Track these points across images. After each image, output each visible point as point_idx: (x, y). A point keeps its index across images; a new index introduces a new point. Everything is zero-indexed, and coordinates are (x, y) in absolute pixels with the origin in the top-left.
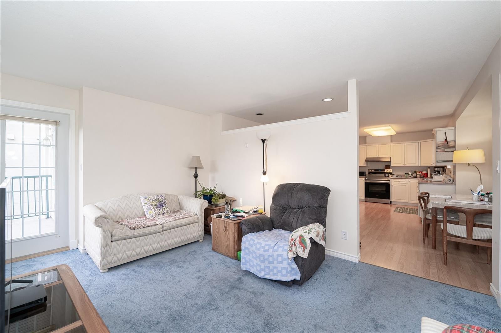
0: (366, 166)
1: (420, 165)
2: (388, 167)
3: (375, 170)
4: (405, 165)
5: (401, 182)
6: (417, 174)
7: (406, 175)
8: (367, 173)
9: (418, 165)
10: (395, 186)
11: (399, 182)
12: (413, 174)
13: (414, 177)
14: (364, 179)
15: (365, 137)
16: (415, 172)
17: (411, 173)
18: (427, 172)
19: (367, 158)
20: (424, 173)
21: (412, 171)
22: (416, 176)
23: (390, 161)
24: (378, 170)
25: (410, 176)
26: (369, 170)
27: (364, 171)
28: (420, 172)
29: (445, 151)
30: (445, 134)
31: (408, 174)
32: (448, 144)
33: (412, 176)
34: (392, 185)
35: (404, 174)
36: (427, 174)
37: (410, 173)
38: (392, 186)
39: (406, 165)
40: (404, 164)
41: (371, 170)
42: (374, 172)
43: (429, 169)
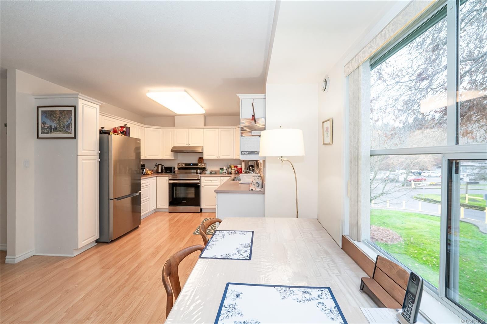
0: (173, 158)
1: (234, 158)
2: (201, 159)
3: (187, 164)
4: (219, 158)
5: (213, 182)
6: (231, 169)
7: (221, 171)
8: (176, 169)
9: (232, 158)
10: (206, 186)
11: (210, 182)
12: (228, 170)
13: (228, 173)
15: (174, 117)
16: (230, 167)
17: (226, 168)
18: (242, 166)
19: (173, 147)
20: (239, 168)
21: (227, 165)
22: (231, 172)
23: (202, 152)
24: (189, 164)
25: (225, 171)
26: (179, 164)
27: (171, 166)
28: (235, 167)
29: (253, 134)
30: (253, 105)
31: (223, 169)
32: (255, 122)
33: (227, 173)
34: (203, 185)
35: (219, 169)
36: (241, 169)
38: (203, 187)
39: (220, 157)
40: (217, 156)
41: (182, 164)
42: (185, 167)
43: (243, 164)
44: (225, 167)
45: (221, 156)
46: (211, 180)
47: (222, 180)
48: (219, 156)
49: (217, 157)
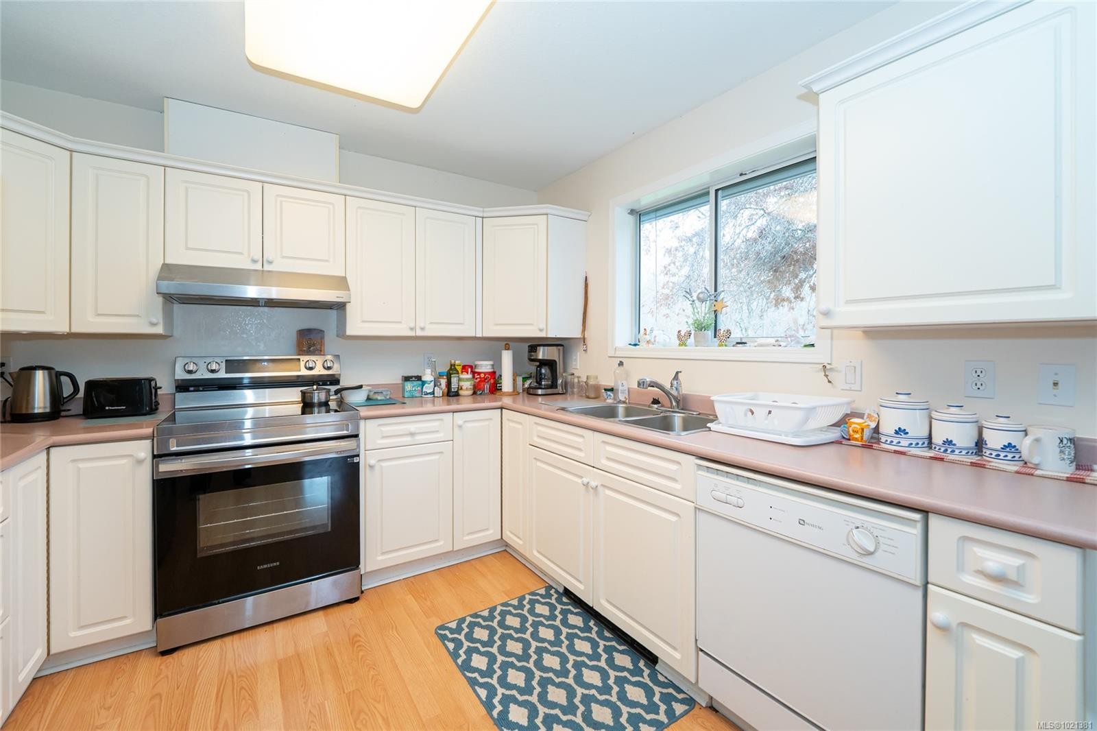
1: (479, 335)
2: (313, 339)
4: (419, 333)
5: (419, 438)
6: (459, 378)
7: (409, 386)
9: (474, 335)
10: (384, 464)
11: (408, 439)
12: (444, 382)
14: (143, 450)
16: (454, 369)
18: (497, 366)
22: (460, 388)
27: (136, 377)
28: (465, 370)
31: (420, 378)
33: (439, 393)
34: (372, 462)
37: (428, 376)
38: (371, 467)
39: (422, 329)
40: (412, 325)
43: (507, 358)
44: (428, 371)
45: (428, 326)
46: (412, 434)
47: (460, 427)
48: (420, 324)
49: (411, 329)
